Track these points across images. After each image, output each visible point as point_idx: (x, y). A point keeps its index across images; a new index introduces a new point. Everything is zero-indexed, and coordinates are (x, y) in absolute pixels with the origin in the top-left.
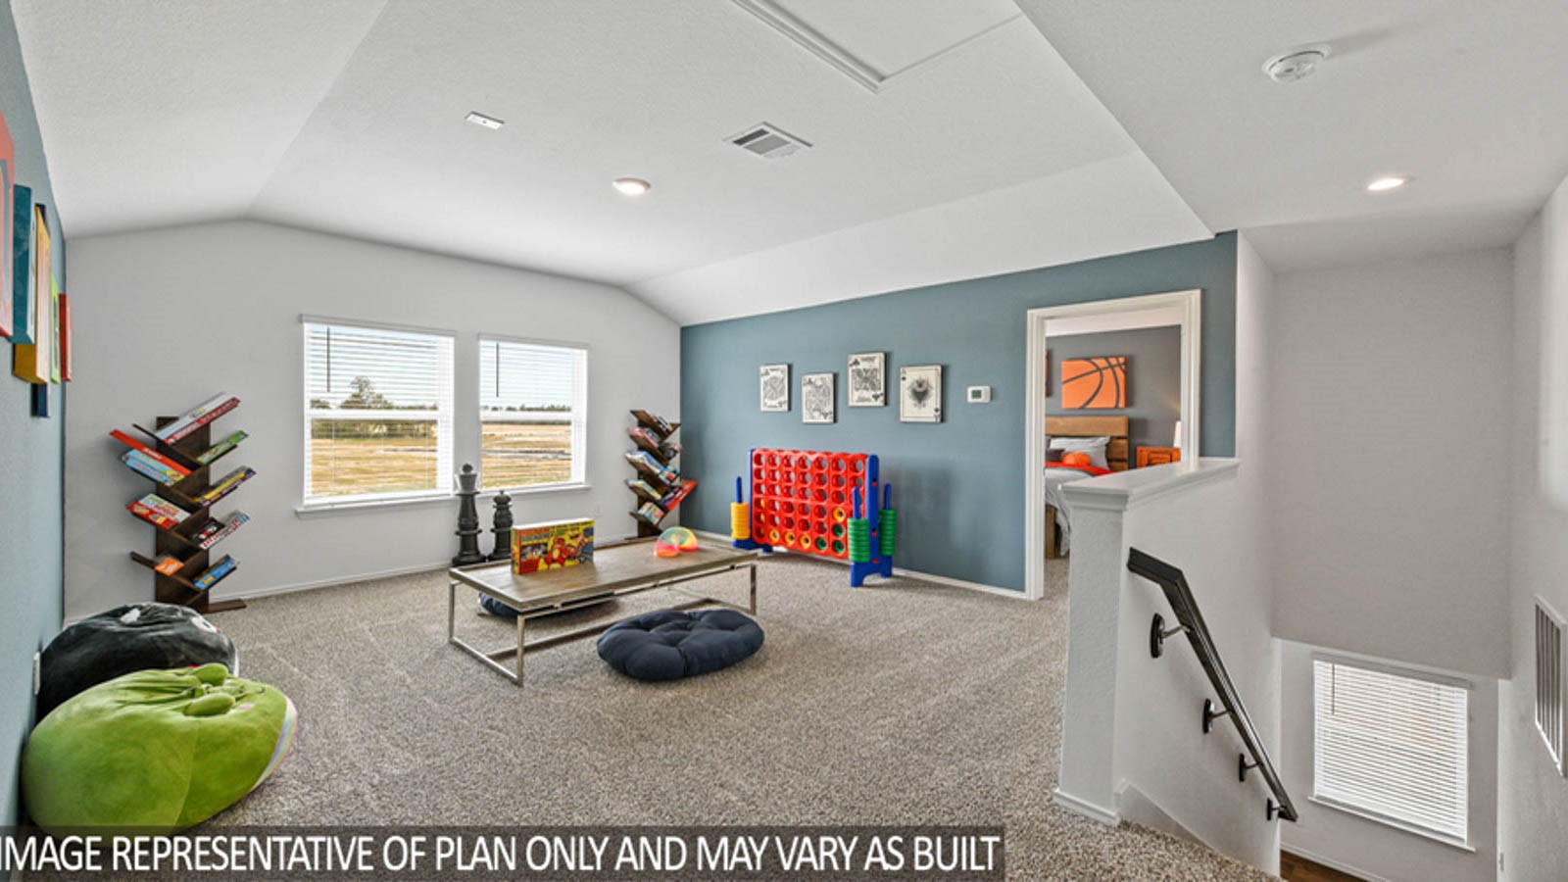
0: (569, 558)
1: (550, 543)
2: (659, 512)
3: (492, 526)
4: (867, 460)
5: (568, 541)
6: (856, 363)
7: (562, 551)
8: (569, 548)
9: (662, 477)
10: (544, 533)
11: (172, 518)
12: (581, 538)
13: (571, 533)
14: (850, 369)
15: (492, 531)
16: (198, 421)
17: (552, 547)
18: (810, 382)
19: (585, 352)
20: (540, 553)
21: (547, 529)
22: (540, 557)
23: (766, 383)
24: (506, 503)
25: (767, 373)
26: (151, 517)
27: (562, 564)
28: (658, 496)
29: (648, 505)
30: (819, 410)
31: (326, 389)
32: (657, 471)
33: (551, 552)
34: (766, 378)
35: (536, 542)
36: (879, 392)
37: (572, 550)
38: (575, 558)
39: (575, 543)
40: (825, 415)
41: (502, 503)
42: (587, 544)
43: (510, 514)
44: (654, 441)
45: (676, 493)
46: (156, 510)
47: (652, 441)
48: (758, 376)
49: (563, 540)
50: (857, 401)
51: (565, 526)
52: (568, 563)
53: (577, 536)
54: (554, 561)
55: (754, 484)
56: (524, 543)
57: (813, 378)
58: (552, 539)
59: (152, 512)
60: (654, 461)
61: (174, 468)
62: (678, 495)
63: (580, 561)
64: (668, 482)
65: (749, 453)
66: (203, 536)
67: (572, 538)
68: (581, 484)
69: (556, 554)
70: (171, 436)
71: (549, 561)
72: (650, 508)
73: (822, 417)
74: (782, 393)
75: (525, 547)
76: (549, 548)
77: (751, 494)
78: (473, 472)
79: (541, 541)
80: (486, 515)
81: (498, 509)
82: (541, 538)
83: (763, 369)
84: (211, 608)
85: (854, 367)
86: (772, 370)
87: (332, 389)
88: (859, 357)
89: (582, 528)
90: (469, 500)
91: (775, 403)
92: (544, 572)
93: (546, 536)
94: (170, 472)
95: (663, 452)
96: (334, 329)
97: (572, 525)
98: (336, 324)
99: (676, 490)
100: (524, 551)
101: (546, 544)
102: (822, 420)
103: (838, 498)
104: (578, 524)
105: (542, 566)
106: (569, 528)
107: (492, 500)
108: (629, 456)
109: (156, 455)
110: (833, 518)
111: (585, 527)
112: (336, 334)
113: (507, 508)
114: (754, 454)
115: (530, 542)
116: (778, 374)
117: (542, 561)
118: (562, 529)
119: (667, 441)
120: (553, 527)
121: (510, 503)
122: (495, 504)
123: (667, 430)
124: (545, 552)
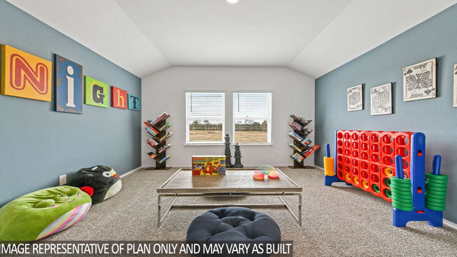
0: (214, 171)
1: (205, 164)
2: (301, 157)
3: (234, 156)
4: (412, 136)
5: (213, 165)
6: (410, 71)
7: (210, 168)
8: (214, 167)
9: (303, 143)
10: (202, 160)
11: (155, 144)
12: (219, 164)
13: (214, 161)
14: (405, 77)
15: (234, 157)
16: (158, 119)
17: (206, 166)
18: (376, 91)
19: (271, 94)
20: (201, 168)
21: (204, 158)
22: (201, 169)
23: (350, 96)
24: (239, 148)
25: (351, 91)
26: (151, 144)
27: (211, 174)
28: (300, 151)
29: (297, 153)
30: (381, 107)
31: (191, 111)
32: (300, 140)
33: (206, 168)
34: (350, 94)
35: (199, 163)
36: (430, 88)
37: (215, 169)
38: (216, 172)
39: (216, 166)
40: (386, 109)
41: (237, 147)
42: (222, 167)
43: (240, 152)
44: (299, 128)
45: (309, 150)
46: (152, 142)
47: (298, 128)
48: (346, 93)
49: (211, 164)
50: (411, 98)
51: (212, 158)
52: (213, 174)
53: (217, 163)
54: (207, 172)
55: (338, 148)
56: (195, 163)
57: (377, 88)
58: (206, 162)
59: (151, 142)
60: (298, 136)
61: (155, 132)
62: (310, 151)
63: (219, 174)
64: (306, 145)
65: (335, 132)
66: (160, 150)
67: (215, 163)
68: (270, 143)
69: (208, 169)
70: (153, 124)
71: (205, 172)
72: (297, 155)
73: (384, 111)
74: (359, 101)
75: (195, 164)
76: (205, 167)
77: (337, 154)
78: (229, 137)
79: (201, 163)
80: (233, 151)
81: (236, 150)
82: (201, 162)
83: (348, 90)
84: (166, 169)
85: (408, 75)
86: (353, 89)
87: (192, 111)
88: (411, 67)
89: (220, 160)
90: (228, 146)
91: (355, 106)
92: (202, 176)
93: (203, 161)
94: (154, 132)
95: (303, 132)
96: (193, 93)
97: (215, 158)
98: (193, 92)
99: (310, 148)
100: (195, 166)
101: (204, 165)
102: (384, 112)
103: (389, 161)
104: (218, 158)
105: (202, 173)
106: (214, 159)
107: (234, 147)
108: (289, 133)
109: (152, 128)
110: (384, 174)
111: (221, 159)
112: (193, 95)
113: (239, 149)
114: (338, 132)
115: (197, 163)
116: (357, 91)
117: (202, 171)
118: (211, 159)
119: (305, 128)
120: (206, 158)
121: (240, 148)
122: (235, 148)
123: (305, 123)
124: (203, 168)
